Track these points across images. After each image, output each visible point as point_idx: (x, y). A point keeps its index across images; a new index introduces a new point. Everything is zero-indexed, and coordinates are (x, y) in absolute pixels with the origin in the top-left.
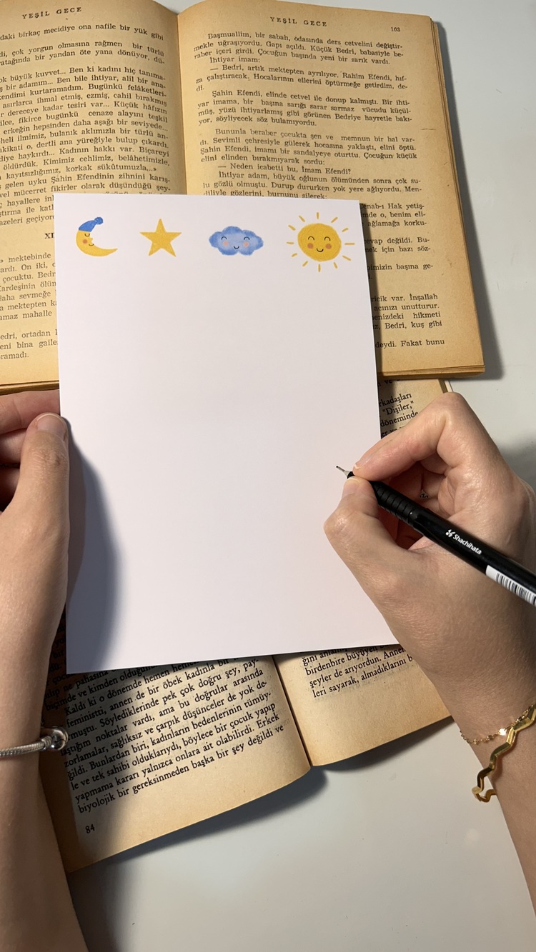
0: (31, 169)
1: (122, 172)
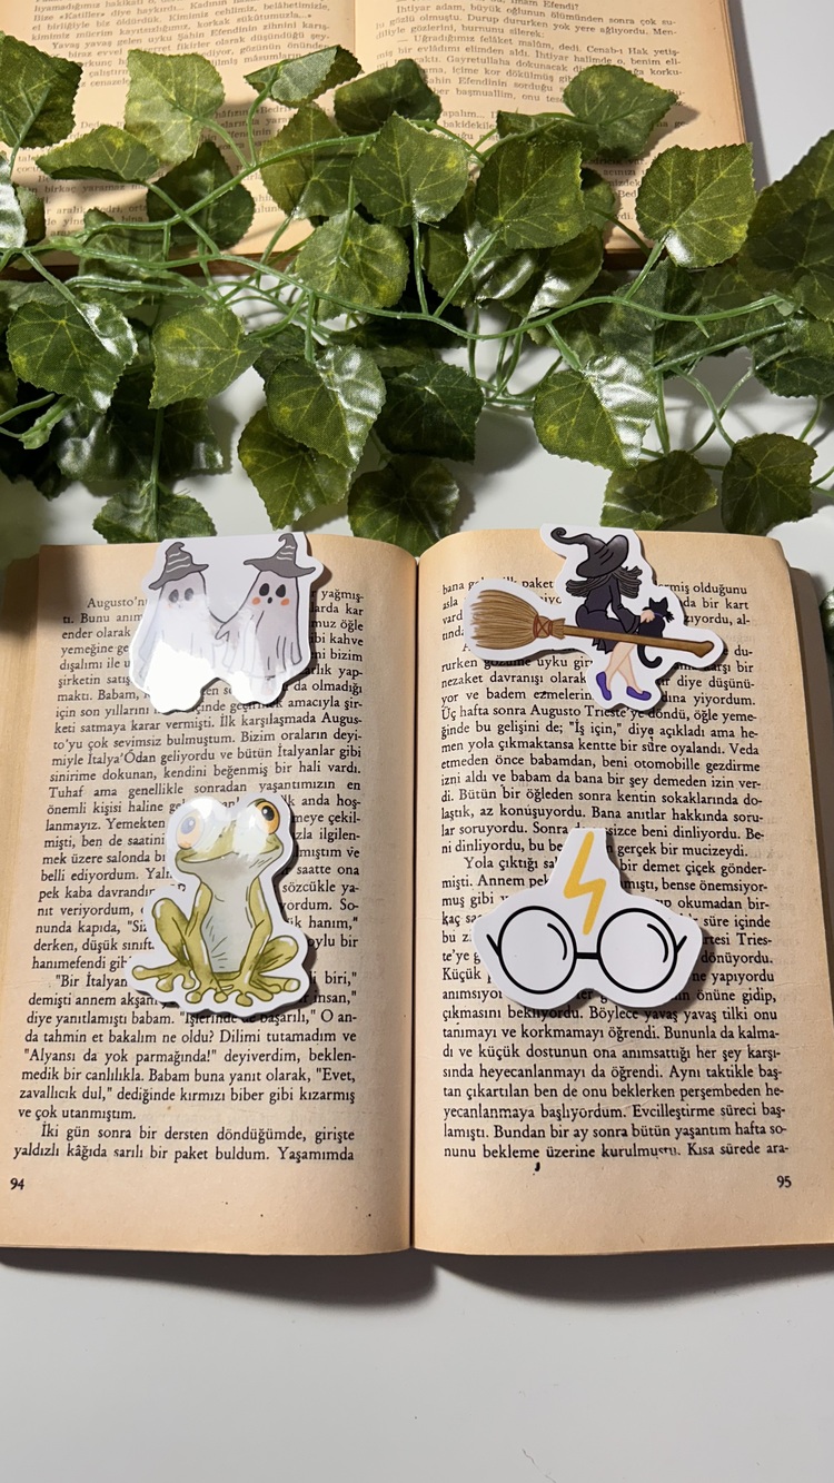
0: (154, 25)
1: (267, 22)
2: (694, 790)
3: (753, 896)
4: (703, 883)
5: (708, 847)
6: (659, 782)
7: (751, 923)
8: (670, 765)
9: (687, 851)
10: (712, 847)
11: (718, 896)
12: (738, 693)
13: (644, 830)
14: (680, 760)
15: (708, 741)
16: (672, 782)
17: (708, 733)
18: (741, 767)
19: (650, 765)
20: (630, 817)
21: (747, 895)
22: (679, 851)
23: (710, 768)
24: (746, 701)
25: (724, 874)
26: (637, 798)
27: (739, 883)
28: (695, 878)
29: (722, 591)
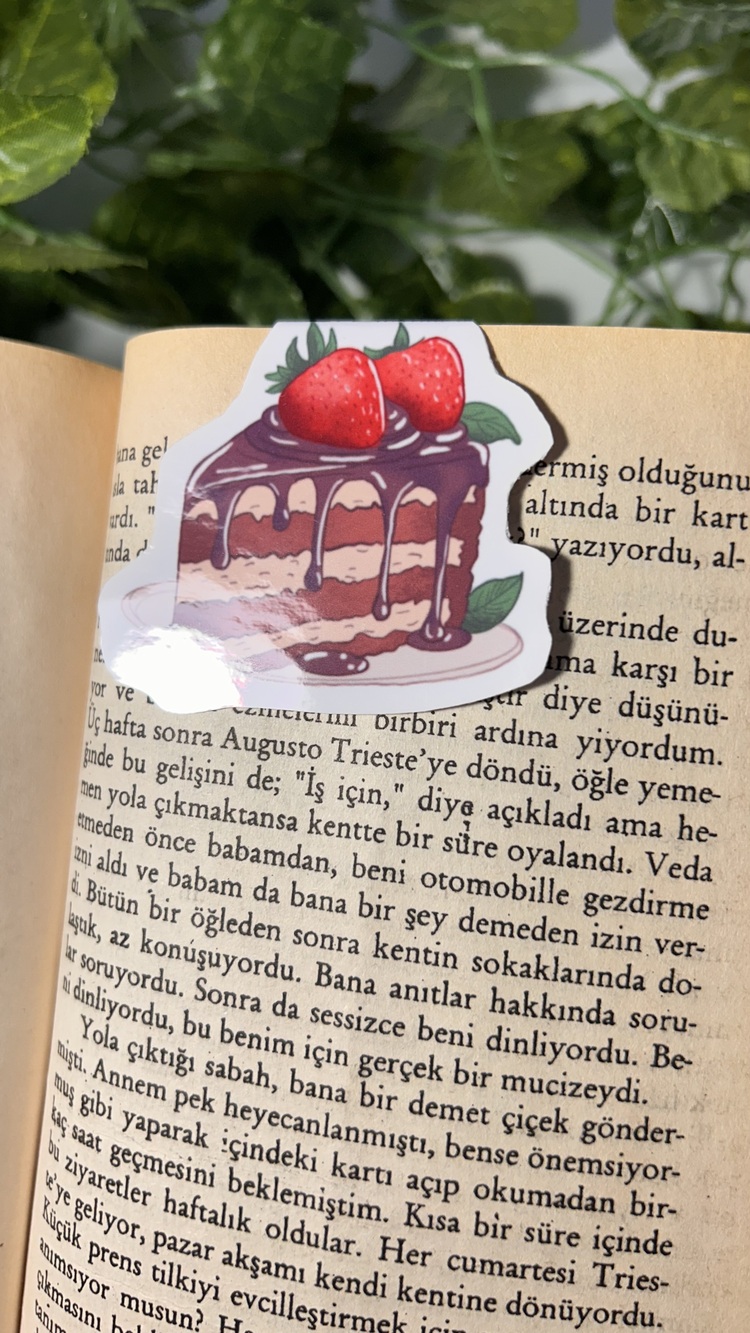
2: (548, 951)
3: (645, 1189)
4: (537, 1152)
5: (561, 1079)
6: (470, 924)
7: (630, 1244)
8: (501, 890)
9: (511, 1082)
10: (570, 1079)
11: (566, 1183)
12: (685, 735)
13: (422, 1027)
14: (525, 879)
15: (595, 842)
16: (499, 928)
17: (599, 822)
18: (666, 909)
19: (457, 884)
20: (396, 994)
21: (633, 1186)
22: (495, 1082)
23: (593, 903)
24: (703, 756)
25: (587, 1136)
26: (418, 955)
27: (618, 1159)
28: (521, 1143)
29: (688, 480)
